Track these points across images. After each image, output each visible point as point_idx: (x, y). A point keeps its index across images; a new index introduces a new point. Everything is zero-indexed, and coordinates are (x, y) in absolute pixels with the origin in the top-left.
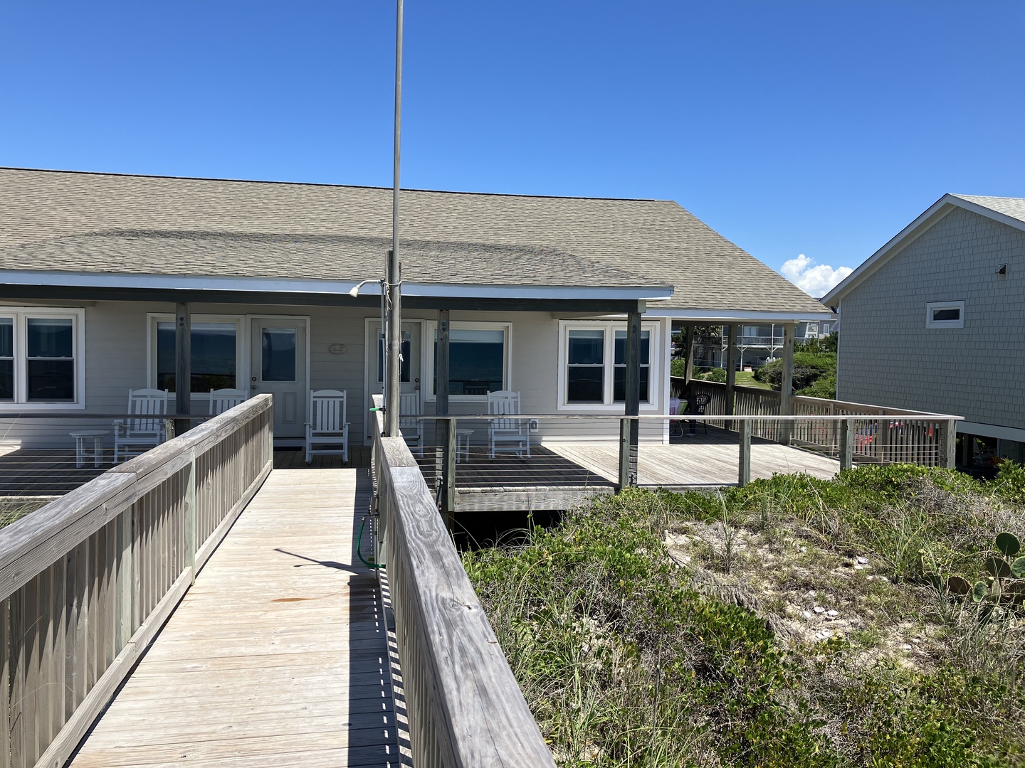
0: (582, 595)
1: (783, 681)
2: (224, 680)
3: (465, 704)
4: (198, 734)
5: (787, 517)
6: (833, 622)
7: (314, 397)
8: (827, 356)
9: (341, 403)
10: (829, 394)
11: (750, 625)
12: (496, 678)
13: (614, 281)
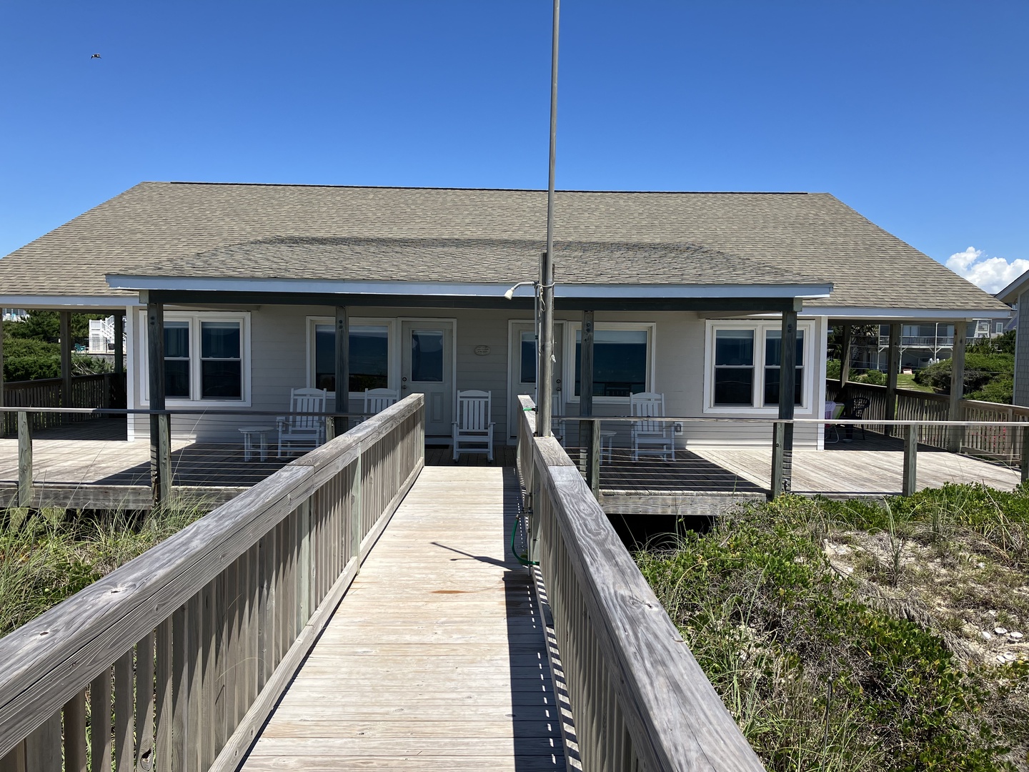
0: (740, 602)
1: (962, 703)
2: (392, 665)
3: (661, 699)
4: (373, 714)
5: (961, 530)
6: (1016, 644)
7: (461, 397)
8: (1000, 357)
9: (486, 403)
10: (1003, 398)
11: (924, 642)
12: (688, 676)
13: (768, 279)
